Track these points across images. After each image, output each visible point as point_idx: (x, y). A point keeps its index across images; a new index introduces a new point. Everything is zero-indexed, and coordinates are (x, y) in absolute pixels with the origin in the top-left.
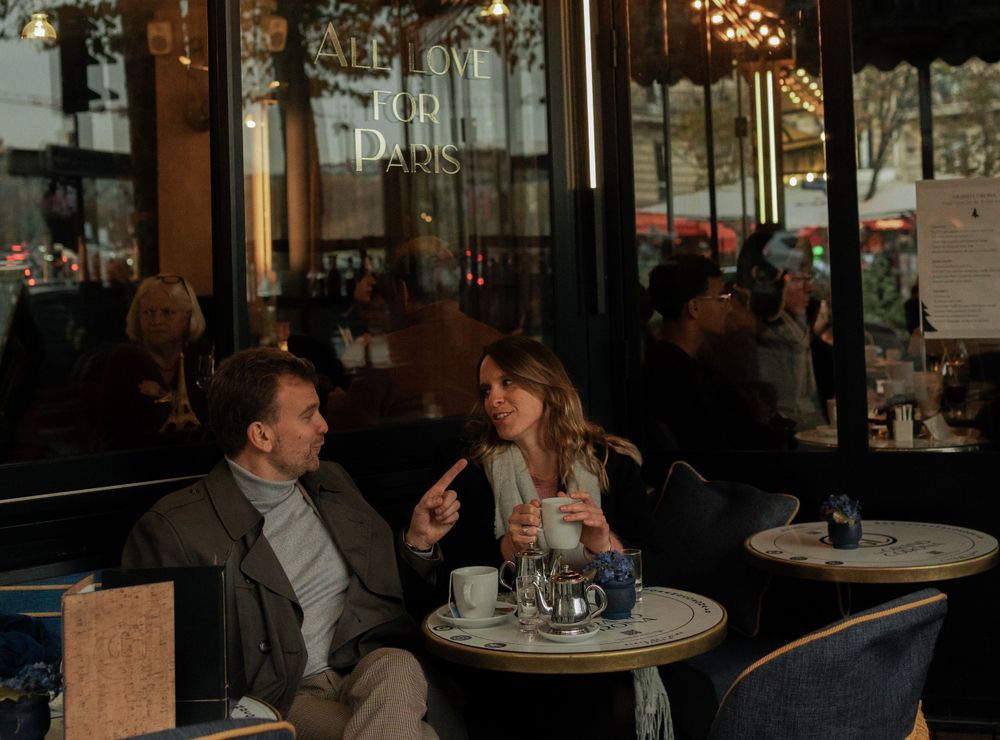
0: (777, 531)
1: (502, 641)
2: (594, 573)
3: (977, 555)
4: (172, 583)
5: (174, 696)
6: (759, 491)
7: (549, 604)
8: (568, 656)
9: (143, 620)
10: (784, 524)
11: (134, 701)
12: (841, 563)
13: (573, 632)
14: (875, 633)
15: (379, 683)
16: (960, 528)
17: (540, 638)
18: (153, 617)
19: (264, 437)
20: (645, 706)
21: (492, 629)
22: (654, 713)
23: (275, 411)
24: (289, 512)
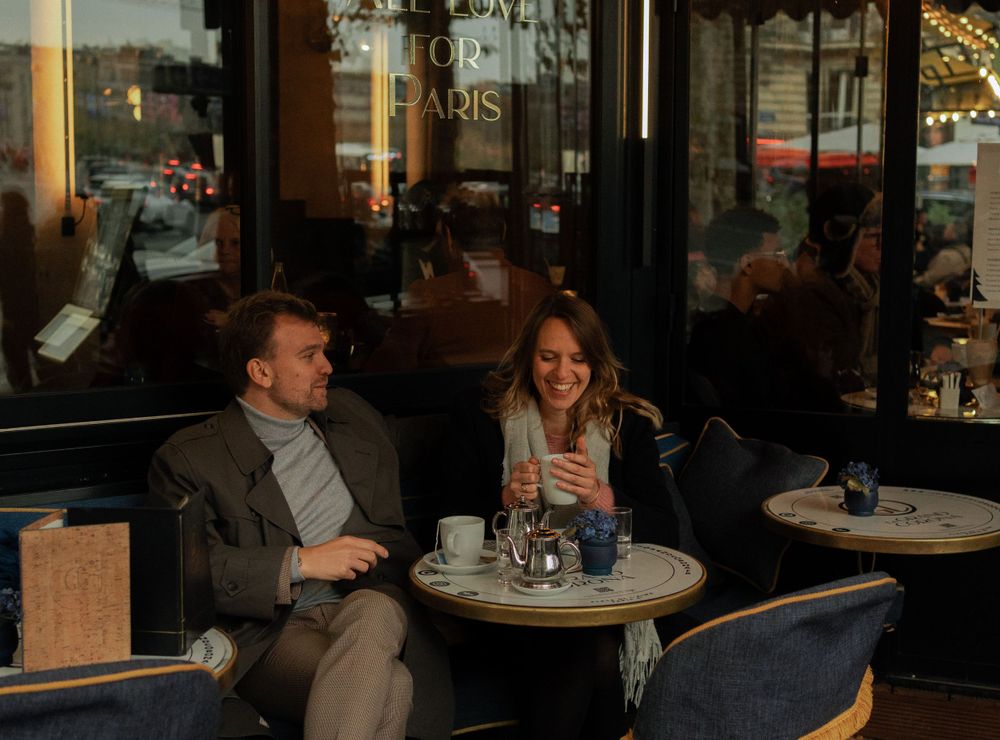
0: (801, 493)
1: (476, 590)
2: (575, 530)
3: (989, 530)
4: (127, 524)
5: (129, 627)
6: (789, 451)
7: (522, 558)
8: (531, 610)
9: (99, 557)
10: (811, 486)
11: (90, 629)
12: (848, 530)
13: (545, 586)
14: (805, 614)
15: (354, 621)
16: (986, 501)
17: (513, 590)
18: (109, 554)
19: (264, 374)
20: (637, 654)
21: (475, 576)
22: (646, 661)
23: (272, 348)
24: (298, 450)
